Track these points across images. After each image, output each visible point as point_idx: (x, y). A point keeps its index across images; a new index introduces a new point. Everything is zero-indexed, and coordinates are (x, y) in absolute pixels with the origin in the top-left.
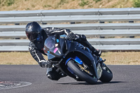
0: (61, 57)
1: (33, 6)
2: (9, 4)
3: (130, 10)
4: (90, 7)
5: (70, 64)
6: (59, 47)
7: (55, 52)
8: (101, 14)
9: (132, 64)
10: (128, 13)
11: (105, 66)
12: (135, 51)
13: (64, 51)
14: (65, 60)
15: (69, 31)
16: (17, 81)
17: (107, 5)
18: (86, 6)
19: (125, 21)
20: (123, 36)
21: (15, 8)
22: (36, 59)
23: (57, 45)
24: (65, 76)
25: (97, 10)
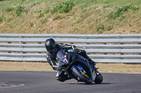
7: (64, 61)
11: (98, 72)
23: (65, 56)
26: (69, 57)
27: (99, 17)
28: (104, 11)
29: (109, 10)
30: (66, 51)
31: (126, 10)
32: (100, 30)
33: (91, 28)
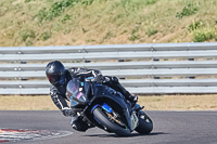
0: (86, 104)
1: (74, 41)
2: (45, 39)
3: (189, 45)
4: (142, 41)
5: (97, 113)
6: (83, 91)
7: (78, 98)
8: (155, 50)
9: (193, 109)
10: (188, 49)
11: (144, 114)
12: (197, 94)
13: (90, 96)
14: (91, 107)
15: (97, 72)
16: (56, 129)
17: (163, 39)
18: (137, 41)
19: (184, 58)
20: (182, 76)
21: (52, 43)
22: (59, 106)
23: (81, 89)
24: (92, 126)
25: (150, 46)
26: (87, 90)
27: (23, 18)
28: (30, 7)
29: (37, 6)
30: (82, 80)
31: (68, 4)
32: (29, 39)
33: (11, 36)
